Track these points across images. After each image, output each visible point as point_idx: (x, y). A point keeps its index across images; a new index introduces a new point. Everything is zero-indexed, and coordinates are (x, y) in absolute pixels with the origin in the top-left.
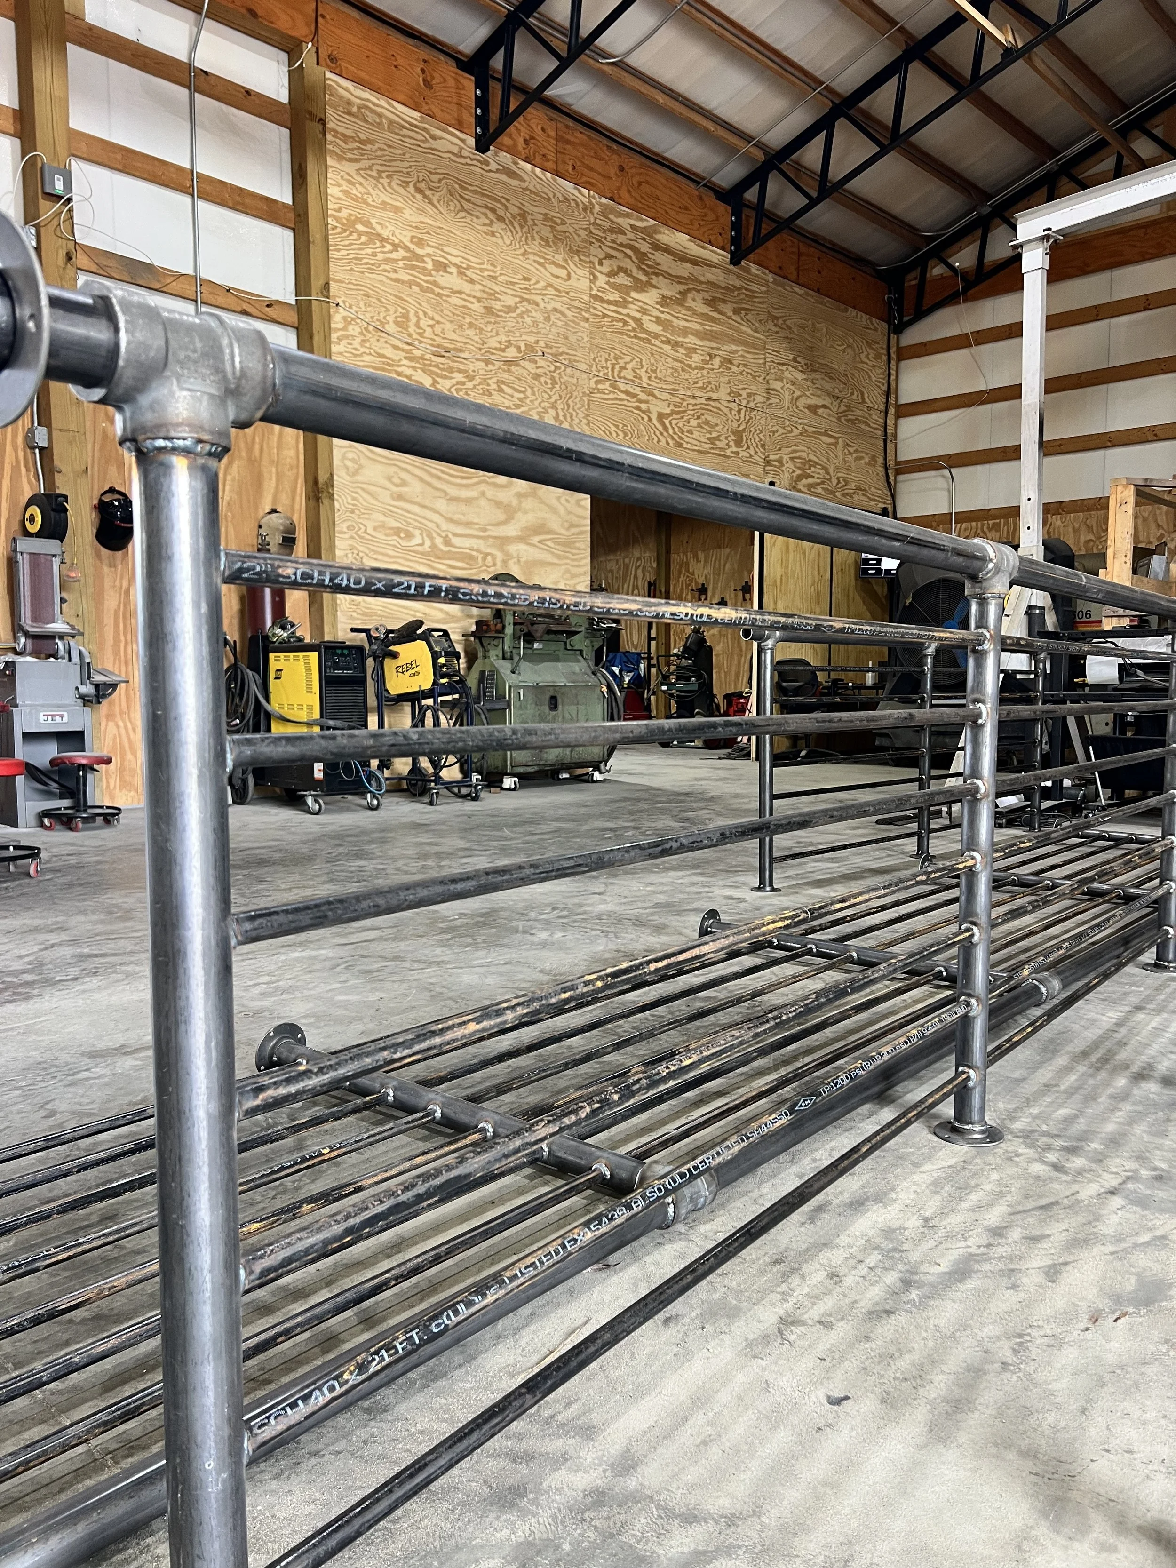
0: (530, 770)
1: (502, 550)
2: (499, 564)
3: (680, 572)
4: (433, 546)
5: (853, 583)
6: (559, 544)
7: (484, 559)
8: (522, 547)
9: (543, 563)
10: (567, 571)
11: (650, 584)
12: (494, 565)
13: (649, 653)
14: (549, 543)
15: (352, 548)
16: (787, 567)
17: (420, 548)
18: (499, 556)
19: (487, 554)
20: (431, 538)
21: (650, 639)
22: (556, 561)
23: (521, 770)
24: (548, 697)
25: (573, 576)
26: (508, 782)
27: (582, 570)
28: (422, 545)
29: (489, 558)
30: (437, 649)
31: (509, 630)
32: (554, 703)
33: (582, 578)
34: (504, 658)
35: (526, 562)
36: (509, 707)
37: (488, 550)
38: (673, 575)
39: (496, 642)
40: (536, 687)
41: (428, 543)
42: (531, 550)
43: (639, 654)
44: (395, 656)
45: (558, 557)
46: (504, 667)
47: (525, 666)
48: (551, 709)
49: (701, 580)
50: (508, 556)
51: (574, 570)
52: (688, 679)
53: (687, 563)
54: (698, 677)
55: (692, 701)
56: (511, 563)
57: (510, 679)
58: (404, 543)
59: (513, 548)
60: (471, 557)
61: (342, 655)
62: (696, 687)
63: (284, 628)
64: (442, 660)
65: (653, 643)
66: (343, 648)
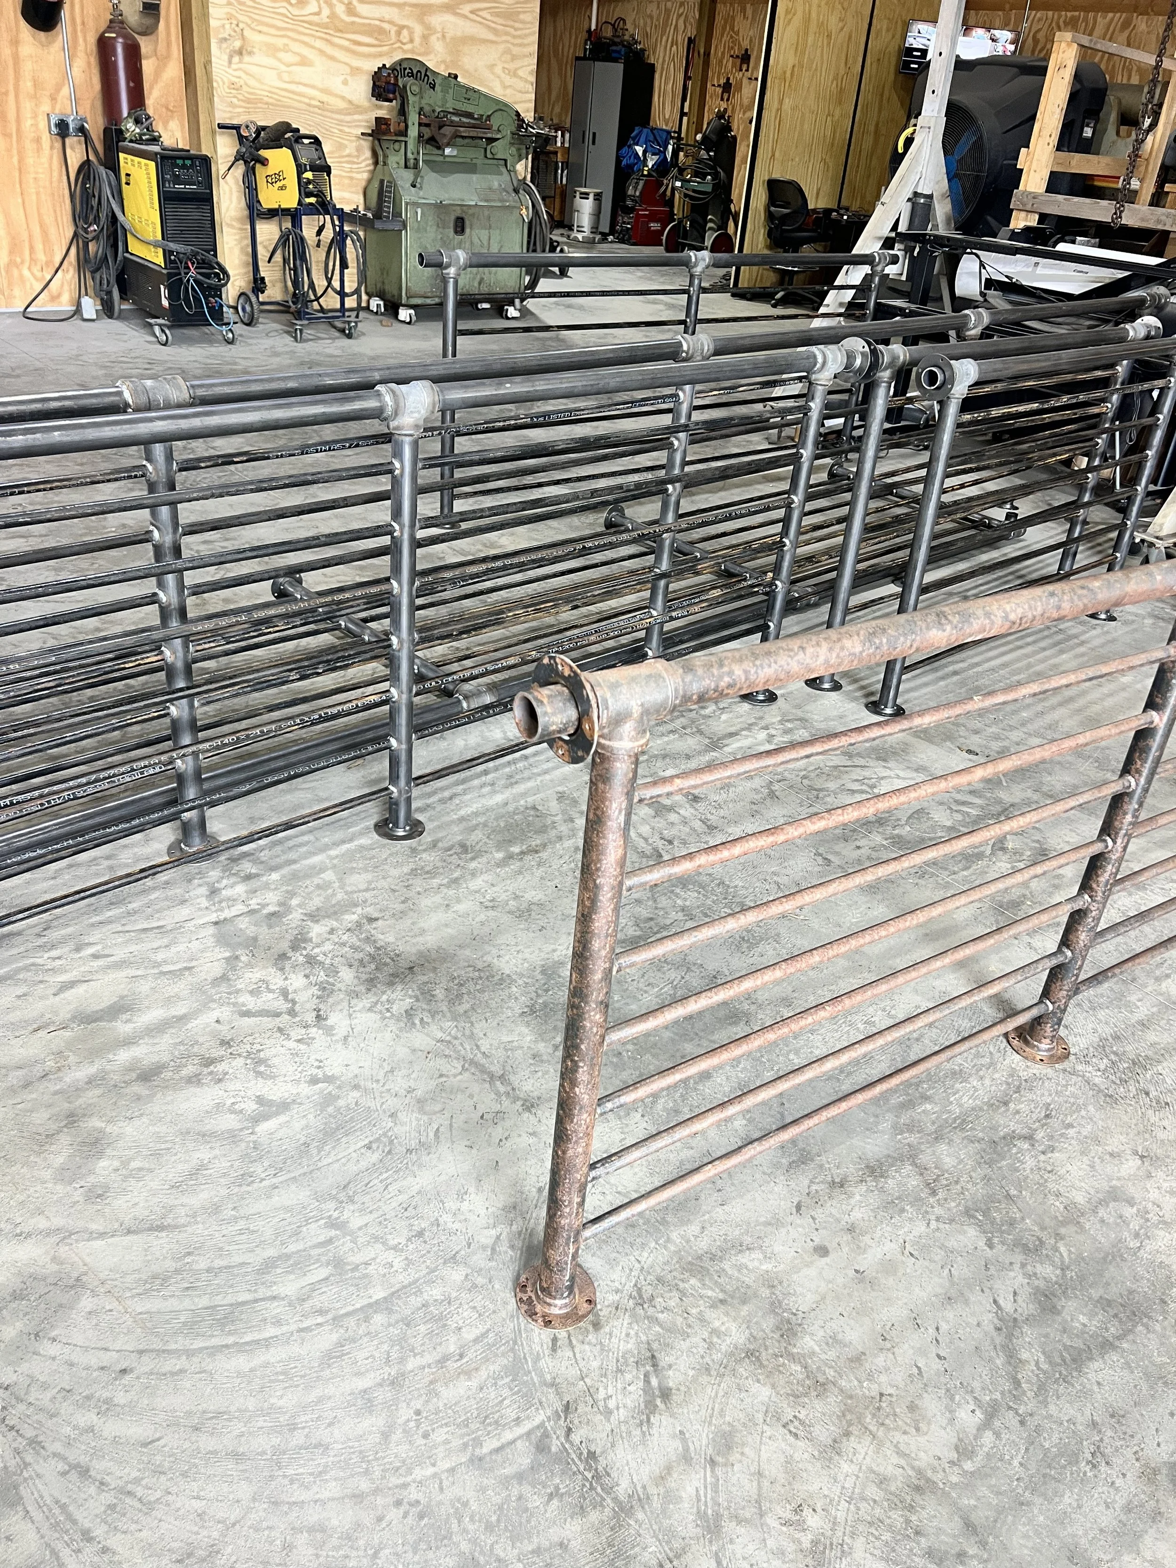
0: (429, 301)
1: (422, 22)
2: (417, 40)
3: (724, 28)
4: (333, 16)
5: (892, 77)
6: (497, 15)
7: (399, 33)
8: (449, 18)
9: (472, 40)
10: (507, 51)
11: (690, 41)
12: (411, 41)
13: (679, 132)
14: (484, 14)
15: (230, 17)
16: (803, 53)
17: (315, 18)
18: (418, 30)
19: (403, 27)
20: (331, 6)
21: (683, 114)
22: (491, 37)
23: (418, 301)
24: (453, 218)
25: (514, 58)
26: (404, 314)
27: (527, 50)
28: (318, 14)
29: (405, 32)
30: (304, 161)
31: (413, 132)
32: (460, 226)
33: (527, 61)
34: (406, 167)
35: (452, 38)
36: (405, 227)
37: (405, 23)
38: (717, 32)
39: (397, 146)
40: (440, 207)
41: (326, 12)
42: (460, 22)
43: (669, 132)
44: (264, 162)
45: (495, 32)
46: (404, 178)
47: (430, 177)
48: (456, 232)
49: (746, 44)
50: (429, 30)
51: (516, 50)
52: (704, 177)
53: (733, 18)
54: (715, 176)
55: (706, 205)
56: (433, 39)
57: (407, 195)
58: (296, 12)
59: (437, 20)
60: (382, 31)
61: (184, 166)
62: (709, 188)
63: (137, 122)
64: (309, 175)
65: (685, 119)
66: (183, 158)
